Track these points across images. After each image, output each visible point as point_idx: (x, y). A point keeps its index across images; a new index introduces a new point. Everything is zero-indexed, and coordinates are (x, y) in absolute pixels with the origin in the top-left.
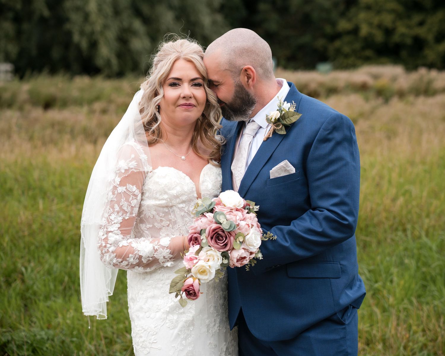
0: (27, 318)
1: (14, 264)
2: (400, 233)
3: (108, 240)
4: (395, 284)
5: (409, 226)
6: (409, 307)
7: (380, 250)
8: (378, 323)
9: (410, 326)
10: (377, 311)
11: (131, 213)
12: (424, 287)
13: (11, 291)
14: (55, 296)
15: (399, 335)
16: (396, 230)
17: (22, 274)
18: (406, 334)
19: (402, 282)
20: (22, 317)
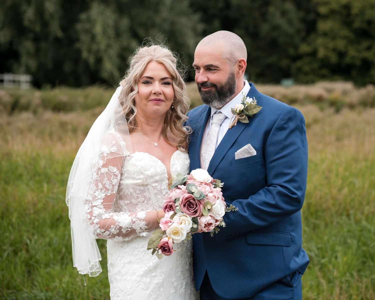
0: (30, 282)
1: (21, 236)
2: (344, 218)
3: (93, 213)
4: (339, 260)
5: (352, 212)
6: (350, 279)
7: (327, 231)
8: (323, 292)
9: (351, 296)
10: (324, 282)
11: (113, 191)
12: (364, 263)
13: (18, 260)
14: (54, 264)
16: (341, 215)
17: (27, 245)
19: (345, 259)
20: (26, 280)
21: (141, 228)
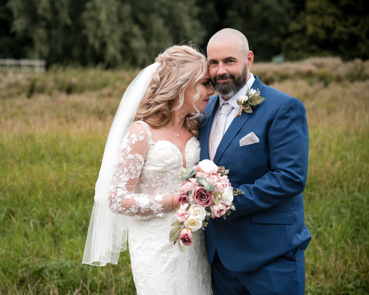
0: (57, 251)
1: (46, 210)
2: (338, 189)
3: (117, 193)
4: (334, 228)
5: (345, 184)
6: (346, 246)
7: (322, 202)
8: (320, 258)
9: (346, 261)
10: (320, 249)
11: (136, 175)
12: (357, 230)
13: (44, 231)
14: (76, 235)
15: (337, 268)
16: (335, 186)
17: (52, 218)
18: (343, 267)
19: (340, 227)
20: (53, 250)
21: (157, 210)
